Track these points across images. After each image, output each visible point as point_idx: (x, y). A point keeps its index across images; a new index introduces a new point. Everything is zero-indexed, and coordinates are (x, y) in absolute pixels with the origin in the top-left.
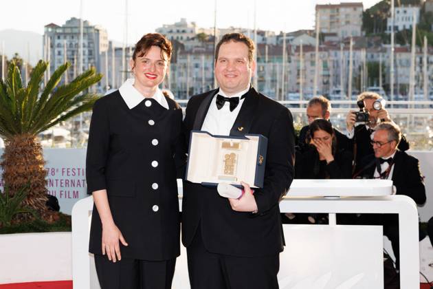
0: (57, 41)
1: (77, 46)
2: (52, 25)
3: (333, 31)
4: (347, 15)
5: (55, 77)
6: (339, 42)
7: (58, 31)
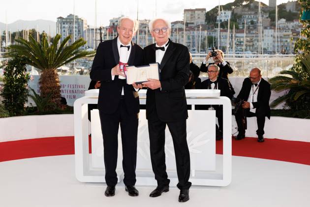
0: (63, 25)
1: (73, 27)
2: (60, 18)
3: (192, 22)
4: (199, 15)
5: (65, 42)
6: (195, 27)
7: (64, 20)
